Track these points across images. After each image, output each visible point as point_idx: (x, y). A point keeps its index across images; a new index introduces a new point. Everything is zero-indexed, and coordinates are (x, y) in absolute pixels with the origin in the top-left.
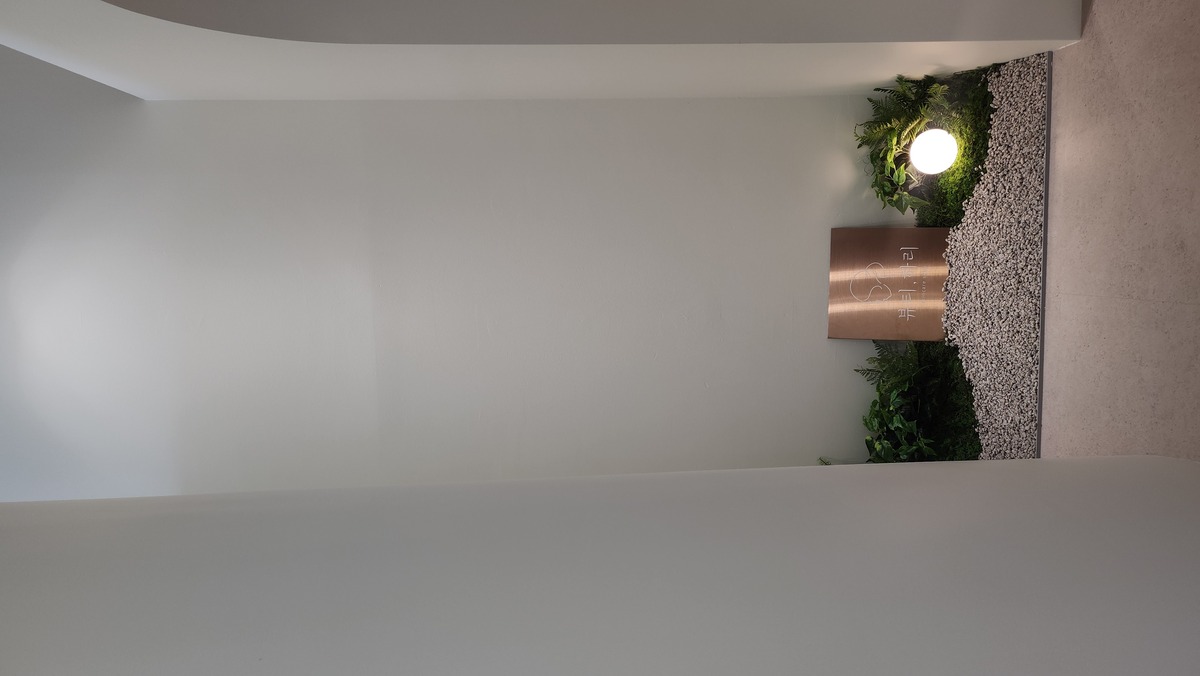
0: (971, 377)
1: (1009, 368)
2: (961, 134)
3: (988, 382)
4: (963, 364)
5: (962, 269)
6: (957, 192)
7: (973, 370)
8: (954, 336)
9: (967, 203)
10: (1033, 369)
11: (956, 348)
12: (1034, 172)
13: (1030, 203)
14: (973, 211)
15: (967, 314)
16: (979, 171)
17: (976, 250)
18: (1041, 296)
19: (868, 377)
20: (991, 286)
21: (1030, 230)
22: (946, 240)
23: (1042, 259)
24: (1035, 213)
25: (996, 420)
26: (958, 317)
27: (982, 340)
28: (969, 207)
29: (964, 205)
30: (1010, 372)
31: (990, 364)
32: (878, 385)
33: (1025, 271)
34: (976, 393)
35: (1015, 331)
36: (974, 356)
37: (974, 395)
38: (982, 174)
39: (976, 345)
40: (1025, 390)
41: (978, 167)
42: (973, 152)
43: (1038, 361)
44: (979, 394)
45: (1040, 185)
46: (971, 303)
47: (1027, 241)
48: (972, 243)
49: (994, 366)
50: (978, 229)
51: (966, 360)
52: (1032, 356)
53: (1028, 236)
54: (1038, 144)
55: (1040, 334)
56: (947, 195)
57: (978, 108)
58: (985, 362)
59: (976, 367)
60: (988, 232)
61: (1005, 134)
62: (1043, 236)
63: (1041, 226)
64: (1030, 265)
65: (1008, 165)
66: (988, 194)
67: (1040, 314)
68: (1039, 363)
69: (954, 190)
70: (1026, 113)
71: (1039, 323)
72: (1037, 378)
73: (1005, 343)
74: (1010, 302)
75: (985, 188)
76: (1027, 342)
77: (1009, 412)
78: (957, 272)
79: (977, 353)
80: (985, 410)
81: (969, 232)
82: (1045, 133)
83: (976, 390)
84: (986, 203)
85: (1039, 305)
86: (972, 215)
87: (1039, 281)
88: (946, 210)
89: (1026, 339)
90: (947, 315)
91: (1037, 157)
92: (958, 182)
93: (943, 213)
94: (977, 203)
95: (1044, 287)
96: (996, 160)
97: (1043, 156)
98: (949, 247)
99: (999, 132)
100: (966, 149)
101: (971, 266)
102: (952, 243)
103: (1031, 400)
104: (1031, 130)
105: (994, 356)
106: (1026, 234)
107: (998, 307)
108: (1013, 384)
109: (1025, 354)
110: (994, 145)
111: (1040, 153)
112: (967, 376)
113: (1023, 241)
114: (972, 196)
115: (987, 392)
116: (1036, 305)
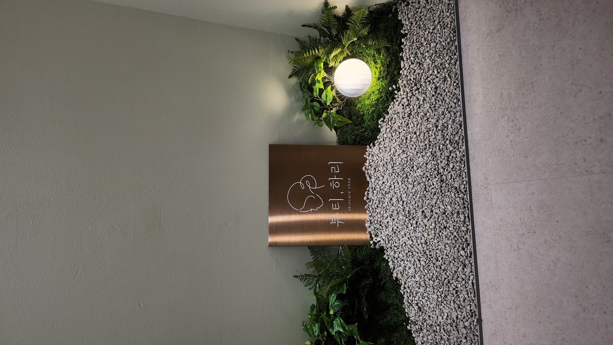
0: (399, 276)
1: (438, 263)
2: (376, 63)
3: (418, 279)
4: (390, 264)
5: (381, 178)
6: (373, 112)
7: (401, 268)
8: (379, 239)
9: (383, 121)
10: (467, 262)
11: (382, 250)
12: (449, 79)
13: (447, 106)
14: (389, 126)
15: (389, 218)
16: (394, 90)
17: (394, 159)
18: (468, 190)
19: (306, 282)
20: (412, 189)
21: (449, 131)
22: (365, 156)
23: (464, 155)
24: (453, 115)
25: (430, 316)
26: (381, 222)
27: (407, 239)
28: (384, 124)
29: (380, 123)
30: (441, 268)
31: (418, 262)
32: (315, 290)
33: (447, 170)
34: (405, 291)
35: (442, 227)
36: (400, 255)
37: (402, 293)
38: (396, 92)
39: (401, 244)
40: (459, 285)
41: (392, 87)
42: (387, 74)
43: (471, 254)
44: (409, 291)
45: (456, 89)
46: (392, 207)
47: (448, 142)
48: (389, 154)
49: (422, 263)
50: (394, 141)
51: (392, 260)
52: (464, 249)
53: (447, 137)
54: (450, 55)
55: (470, 227)
56: (365, 117)
57: (390, 36)
58: (413, 260)
59: (403, 266)
60: (405, 141)
61: (416, 54)
62: (463, 134)
63: (461, 125)
64: (453, 163)
65: (421, 79)
66: (403, 108)
67: (468, 208)
68: (473, 256)
69: (371, 111)
70: (435, 31)
71: (468, 216)
72: (471, 272)
73: (432, 240)
74: (434, 201)
75: (399, 104)
76: (457, 237)
77: (443, 308)
78: (377, 182)
79: (403, 252)
80: (417, 307)
81: (385, 146)
82: (456, 43)
83: (405, 288)
84: (401, 117)
85: (466, 200)
86: (388, 130)
87: (464, 176)
88: (363, 130)
89: (455, 234)
90: (371, 221)
91: (451, 65)
92: (374, 103)
93: (361, 132)
94: (392, 118)
95: (469, 182)
96: (409, 78)
97: (456, 63)
98: (368, 161)
99: (410, 53)
100: (381, 72)
101: (390, 175)
102: (370, 157)
103: (468, 294)
104: (442, 43)
105: (421, 253)
106: (445, 135)
107: (421, 207)
108: (445, 279)
109: (456, 249)
110: (406, 65)
111: (452, 61)
112: (395, 275)
113: (443, 142)
114: (388, 113)
115: (417, 289)
116: (463, 199)
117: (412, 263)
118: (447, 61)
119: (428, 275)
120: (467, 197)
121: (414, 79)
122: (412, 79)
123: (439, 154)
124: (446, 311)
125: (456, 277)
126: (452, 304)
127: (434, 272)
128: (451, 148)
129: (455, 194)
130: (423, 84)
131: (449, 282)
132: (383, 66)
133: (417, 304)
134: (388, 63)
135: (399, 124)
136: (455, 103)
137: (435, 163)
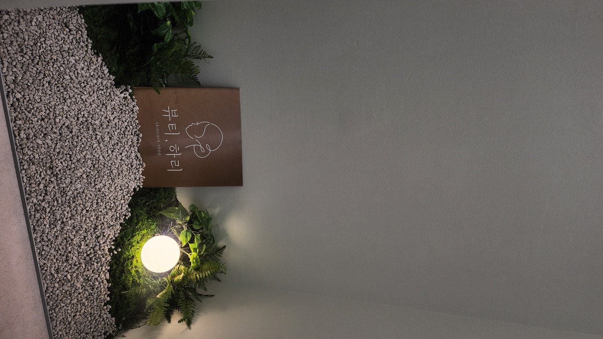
0: (94, 60)
1: (48, 79)
2: (137, 272)
3: (72, 60)
4: (106, 71)
5: (124, 158)
6: (137, 223)
7: (94, 67)
8: (122, 95)
9: (126, 216)
10: (12, 86)
11: (117, 84)
12: (53, 272)
13: (53, 245)
14: (119, 212)
15: (112, 118)
16: (116, 249)
17: (110, 181)
18: (19, 164)
19: (199, 51)
20: (86, 154)
21: (48, 221)
22: (144, 177)
23: (27, 200)
24: (45, 238)
25: (53, 19)
26: (121, 113)
27: (88, 100)
28: (124, 213)
29: (130, 213)
30: (44, 75)
31: (74, 77)
32: (190, 42)
33: (46, 180)
34: (86, 43)
35: (46, 120)
36: (95, 81)
37: (89, 41)
38: (113, 247)
39: (95, 94)
40: (19, 59)
41: (118, 252)
42: (123, 264)
43: (8, 96)
44: (82, 44)
45: (44, 264)
46: (109, 130)
47: (48, 210)
48: (116, 185)
49: (67, 77)
50: (112, 198)
51: (105, 75)
52: (18, 99)
53: (49, 215)
54: (54, 296)
55: (12, 125)
56: (146, 217)
57: (123, 301)
58: (79, 79)
59: (91, 71)
60: (99, 201)
61: (93, 289)
62: (30, 221)
63: (35, 230)
64: (40, 189)
65: (86, 266)
66: (104, 233)
67: (16, 145)
68: (5, 93)
69: (140, 224)
70: (73, 314)
71: (15, 136)
72: (6, 76)
73: (57, 104)
74: (58, 146)
75: (108, 236)
76: (27, 113)
77: (38, 30)
78: (129, 154)
79: (92, 84)
80: (70, 27)
81: (122, 191)
82: (48, 308)
83: (87, 46)
84: (105, 224)
85: (19, 154)
86: (119, 208)
87: (25, 178)
88: (147, 204)
89: (30, 115)
90: (133, 113)
91: (53, 286)
92: (137, 233)
93: (149, 201)
94: (115, 221)
95: (18, 173)
96: (99, 264)
97: (47, 288)
98: (141, 173)
99: (99, 289)
100: (131, 264)
101: (113, 164)
102: (138, 176)
103: (8, 51)
104: (64, 305)
105: (70, 87)
106: (52, 216)
107: (74, 137)
108: (37, 64)
109: (27, 99)
110: (103, 276)
111: (51, 290)
112: (100, 59)
113: (54, 209)
114: (121, 224)
115: (71, 47)
116: (24, 154)
117: (80, 75)
118: (58, 289)
119: (59, 65)
120: (19, 156)
121: (93, 264)
122: (95, 264)
123: (58, 195)
124: (33, 28)
125: (24, 68)
126: (27, 38)
127: (52, 69)
128: (43, 204)
129: (34, 157)
130: (82, 261)
131: (33, 60)
132: (129, 270)
133: (70, 30)
134: (123, 274)
135: (106, 216)
136: (43, 250)
137: (61, 185)
